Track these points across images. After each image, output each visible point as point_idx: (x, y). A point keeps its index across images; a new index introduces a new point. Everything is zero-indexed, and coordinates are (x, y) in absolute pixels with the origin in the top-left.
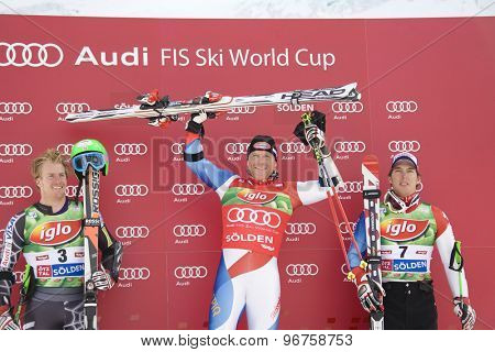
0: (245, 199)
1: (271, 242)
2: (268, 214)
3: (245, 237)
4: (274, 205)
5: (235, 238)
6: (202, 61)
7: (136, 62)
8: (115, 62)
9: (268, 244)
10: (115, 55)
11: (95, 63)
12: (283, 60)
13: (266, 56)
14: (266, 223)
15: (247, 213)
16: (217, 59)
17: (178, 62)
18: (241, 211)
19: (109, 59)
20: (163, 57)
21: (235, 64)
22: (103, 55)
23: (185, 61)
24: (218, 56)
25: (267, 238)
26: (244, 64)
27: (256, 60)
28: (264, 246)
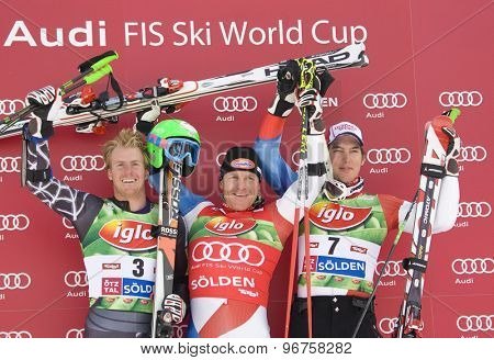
0: (215, 230)
1: (252, 285)
2: (245, 248)
3: (216, 281)
4: (253, 235)
5: (203, 282)
6: (181, 39)
7: (89, 42)
8: (60, 42)
9: (248, 288)
10: (60, 32)
11: (33, 43)
12: (294, 35)
13: (271, 31)
14: (244, 260)
15: (217, 249)
16: (203, 36)
17: (148, 42)
18: (208, 245)
19: (52, 37)
20: (127, 34)
21: (227, 42)
22: (43, 33)
23: (158, 39)
24: (204, 33)
25: (246, 279)
26: (240, 42)
27: (257, 36)
28: (243, 291)
